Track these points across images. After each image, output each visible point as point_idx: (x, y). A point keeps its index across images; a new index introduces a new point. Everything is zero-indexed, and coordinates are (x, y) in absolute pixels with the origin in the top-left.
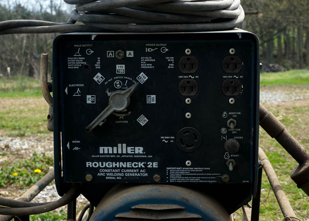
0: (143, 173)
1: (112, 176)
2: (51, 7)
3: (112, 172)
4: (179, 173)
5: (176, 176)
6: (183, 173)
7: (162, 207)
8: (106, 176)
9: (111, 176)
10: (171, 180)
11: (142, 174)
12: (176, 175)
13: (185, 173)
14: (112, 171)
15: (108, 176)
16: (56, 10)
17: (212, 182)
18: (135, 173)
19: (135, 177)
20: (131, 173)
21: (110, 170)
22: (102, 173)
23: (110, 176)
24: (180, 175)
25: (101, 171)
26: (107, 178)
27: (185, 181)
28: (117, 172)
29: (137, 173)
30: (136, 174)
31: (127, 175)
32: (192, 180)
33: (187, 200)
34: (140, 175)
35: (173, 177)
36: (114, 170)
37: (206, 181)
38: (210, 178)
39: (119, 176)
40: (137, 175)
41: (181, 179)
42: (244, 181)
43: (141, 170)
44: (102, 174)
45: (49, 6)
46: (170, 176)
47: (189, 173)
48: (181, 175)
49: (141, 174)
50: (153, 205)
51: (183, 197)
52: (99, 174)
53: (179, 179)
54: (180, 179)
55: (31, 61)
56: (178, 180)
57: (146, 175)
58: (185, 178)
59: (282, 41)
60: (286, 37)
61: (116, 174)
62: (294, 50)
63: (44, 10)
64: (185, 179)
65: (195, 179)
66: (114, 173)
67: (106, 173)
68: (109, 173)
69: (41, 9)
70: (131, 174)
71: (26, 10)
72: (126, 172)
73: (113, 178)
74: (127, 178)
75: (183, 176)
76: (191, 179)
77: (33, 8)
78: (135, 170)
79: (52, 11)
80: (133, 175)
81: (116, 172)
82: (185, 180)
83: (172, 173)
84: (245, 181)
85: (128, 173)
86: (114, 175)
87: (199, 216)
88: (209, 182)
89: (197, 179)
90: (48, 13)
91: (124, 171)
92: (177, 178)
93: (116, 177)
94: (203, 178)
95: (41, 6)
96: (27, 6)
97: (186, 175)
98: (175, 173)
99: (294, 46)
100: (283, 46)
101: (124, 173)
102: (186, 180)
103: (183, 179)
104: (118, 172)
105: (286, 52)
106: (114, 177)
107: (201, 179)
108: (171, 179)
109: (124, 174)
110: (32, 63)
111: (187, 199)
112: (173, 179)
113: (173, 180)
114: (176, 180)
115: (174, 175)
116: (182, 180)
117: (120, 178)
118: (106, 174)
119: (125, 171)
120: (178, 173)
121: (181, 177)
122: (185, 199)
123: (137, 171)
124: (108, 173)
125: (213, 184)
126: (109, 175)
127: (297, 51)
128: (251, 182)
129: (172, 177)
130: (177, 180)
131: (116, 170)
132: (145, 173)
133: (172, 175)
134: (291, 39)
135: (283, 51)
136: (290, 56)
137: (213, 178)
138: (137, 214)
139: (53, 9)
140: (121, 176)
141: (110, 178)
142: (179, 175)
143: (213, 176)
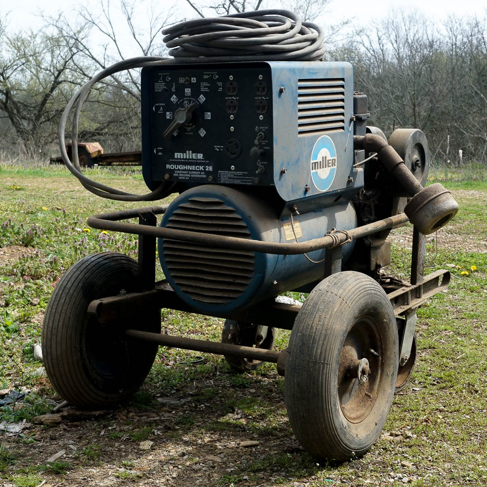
1: (183, 177)
3: (183, 174)
4: (227, 176)
7: (208, 200)
10: (221, 181)
12: (224, 177)
13: (230, 176)
14: (183, 172)
17: (248, 184)
18: (198, 174)
20: (196, 174)
25: (176, 172)
26: (180, 178)
27: (230, 183)
30: (198, 176)
31: (193, 176)
33: (226, 196)
37: (245, 183)
38: (248, 181)
39: (187, 177)
43: (202, 172)
44: (176, 175)
46: (221, 178)
49: (202, 175)
50: (202, 198)
51: (223, 193)
52: (174, 175)
53: (227, 181)
57: (205, 176)
58: (231, 180)
65: (237, 181)
67: (179, 173)
68: (181, 174)
73: (184, 178)
74: (193, 178)
76: (235, 181)
78: (197, 172)
81: (185, 174)
83: (222, 176)
85: (193, 174)
87: (233, 209)
89: (239, 181)
92: (225, 180)
93: (185, 177)
94: (243, 180)
97: (232, 177)
101: (191, 174)
102: (232, 182)
103: (229, 181)
104: (187, 174)
107: (242, 182)
112: (223, 180)
113: (223, 182)
118: (179, 175)
121: (228, 179)
122: (224, 195)
126: (181, 176)
130: (225, 182)
131: (185, 172)
137: (250, 181)
138: (192, 205)
140: (189, 177)
143: (250, 179)
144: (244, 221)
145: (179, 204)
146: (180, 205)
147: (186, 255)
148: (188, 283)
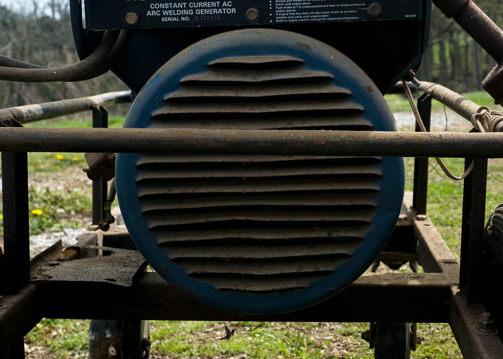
0: (228, 7)
1: (173, 16)
2: (52, 6)
3: (172, 9)
4: (292, 6)
5: (287, 11)
6: (298, 5)
7: (264, 59)
8: (162, 15)
9: (171, 16)
10: (279, 18)
11: (226, 11)
12: (286, 9)
13: (302, 5)
14: (173, 5)
15: (166, 16)
16: (60, 11)
17: (350, 20)
18: (213, 8)
19: (213, 15)
20: (207, 8)
21: (169, 5)
22: (155, 10)
23: (169, 16)
24: (294, 9)
25: (153, 6)
26: (163, 19)
27: (302, 20)
28: (182, 7)
29: (217, 7)
30: (215, 11)
31: (200, 12)
32: (315, 17)
33: (308, 48)
34: (223, 11)
35: (281, 13)
36: (175, 4)
37: (340, 19)
38: (347, 12)
39: (185, 16)
40: (218, 11)
41: (296, 15)
42: (407, 16)
43: (225, 2)
44: (154, 13)
45: (49, 4)
46: (276, 11)
47: (309, 5)
48: (296, 9)
49: (224, 9)
50: (246, 57)
51: (300, 42)
52: (149, 13)
53: (291, 16)
54: (294, 16)
55: (20, 89)
56: (290, 19)
57: (234, 10)
58: (303, 13)
59: (447, 54)
60: (452, 47)
61: (179, 12)
62: (467, 68)
63: (41, 10)
64: (302, 15)
65: (320, 15)
66: (176, 9)
67: (161, 9)
68: (167, 10)
69: (35, 10)
70: (205, 10)
71: (10, 12)
72: (198, 8)
73: (175, 19)
74: (200, 18)
75: (298, 10)
76: (314, 15)
77: (22, 8)
78: (212, 2)
79: (53, 12)
80: (209, 12)
81: (180, 9)
82: (303, 18)
83: (278, 6)
84: (409, 16)
85: (201, 8)
86: (176, 13)
87: (329, 74)
88: (345, 20)
89: (324, 14)
90: (47, 17)
91: (193, 5)
92: (287, 14)
93: (180, 17)
94: (334, 12)
95: (36, 5)
96: (12, 5)
97: (305, 8)
98: (284, 6)
99: (467, 61)
100: (449, 62)
101: (194, 9)
102: (305, 17)
103: (298, 15)
104: (183, 9)
105: (453, 72)
106: (176, 16)
107: (331, 15)
108: (278, 16)
109: (194, 12)
110: (22, 93)
111: (307, 45)
112: (282, 16)
113: (282, 19)
114: (286, 19)
115: (283, 9)
116: (296, 19)
117: (187, 19)
118: (162, 13)
119: (196, 5)
120: (290, 6)
121: (295, 12)
122: (303, 45)
123: (217, 4)
124: (165, 9)
125: (353, 22)
126: (167, 14)
127: (472, 69)
128: (420, 17)
129: (279, 13)
130: (288, 19)
131: (179, 4)
132: (231, 8)
133: (279, 10)
134: (462, 50)
135: (449, 71)
136: (461, 78)
137: (353, 12)
138: (219, 76)
139: (56, 9)
140: (189, 15)
141: (169, 19)
142: (292, 9)
143: (353, 8)
144: (357, 100)
145: (182, 76)
146: (183, 80)
147: (203, 190)
148: (208, 255)
